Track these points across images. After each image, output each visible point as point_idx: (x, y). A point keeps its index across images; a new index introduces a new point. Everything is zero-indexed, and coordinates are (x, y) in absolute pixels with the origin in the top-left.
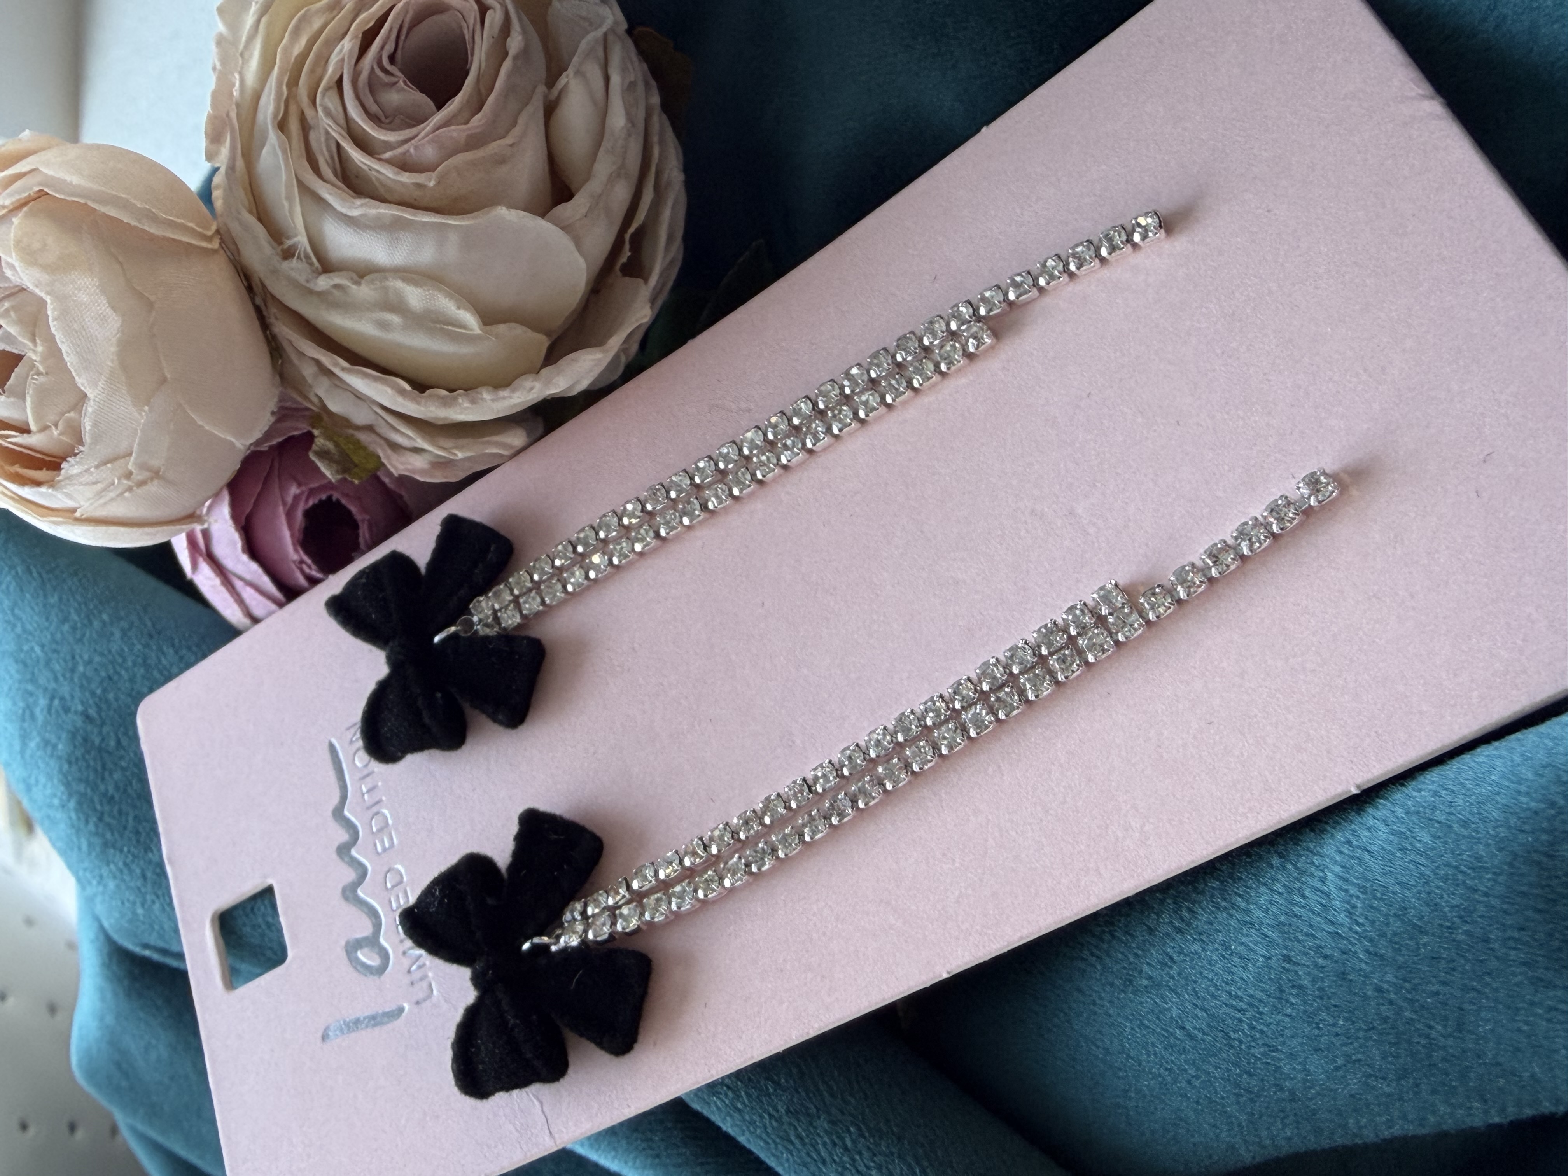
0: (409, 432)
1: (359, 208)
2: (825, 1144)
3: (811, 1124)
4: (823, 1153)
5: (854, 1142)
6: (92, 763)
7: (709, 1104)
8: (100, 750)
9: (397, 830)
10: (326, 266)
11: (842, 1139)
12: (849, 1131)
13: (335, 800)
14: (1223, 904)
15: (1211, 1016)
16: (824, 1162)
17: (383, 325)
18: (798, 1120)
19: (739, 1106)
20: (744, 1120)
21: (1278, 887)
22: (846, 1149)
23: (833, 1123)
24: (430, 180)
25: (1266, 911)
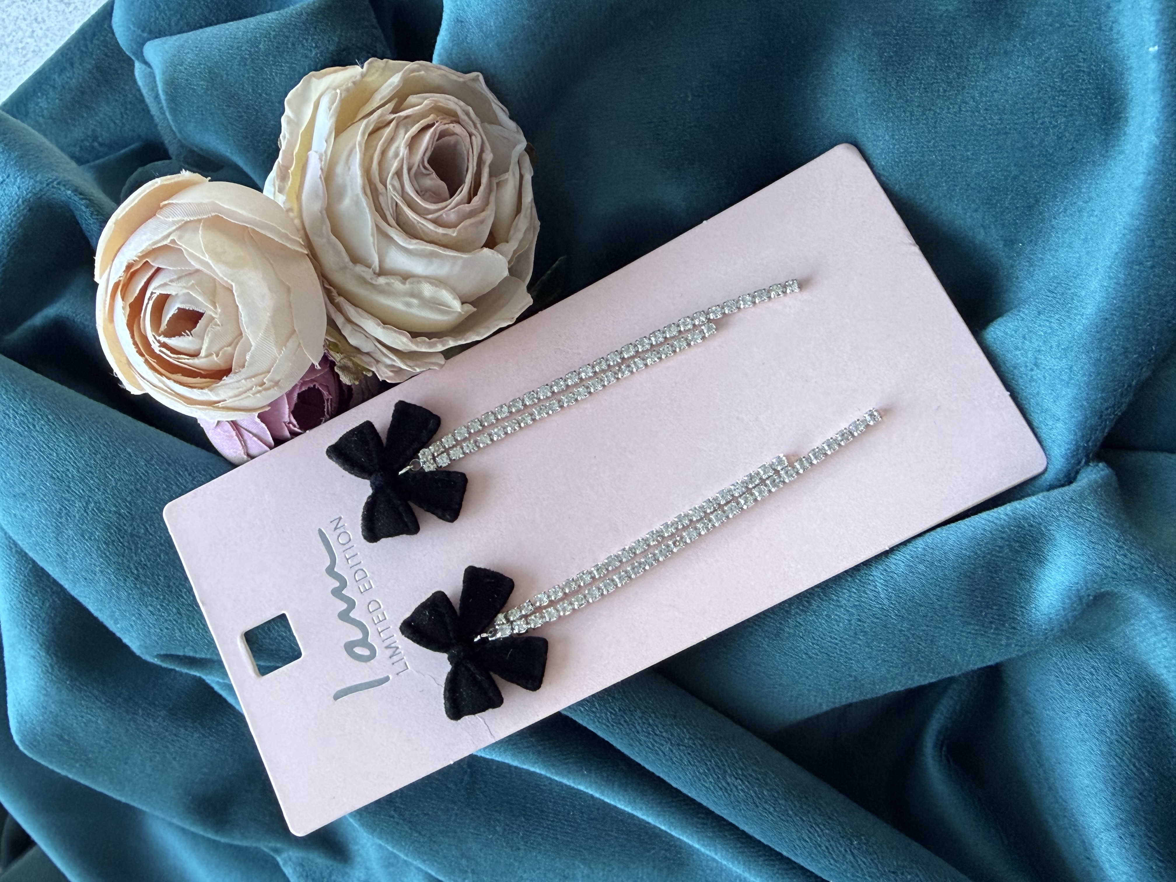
0: (394, 358)
1: (413, 245)
2: (639, 724)
3: (632, 715)
4: (638, 727)
5: (654, 720)
6: (126, 544)
7: (576, 711)
8: (132, 535)
9: (372, 578)
10: (382, 272)
11: (647, 720)
12: (650, 716)
13: (328, 563)
14: (825, 598)
15: (822, 648)
16: (638, 732)
17: (408, 305)
18: (625, 714)
19: (594, 710)
20: (596, 716)
21: (854, 590)
22: (649, 724)
23: (643, 713)
24: (453, 233)
25: (849, 600)
